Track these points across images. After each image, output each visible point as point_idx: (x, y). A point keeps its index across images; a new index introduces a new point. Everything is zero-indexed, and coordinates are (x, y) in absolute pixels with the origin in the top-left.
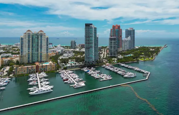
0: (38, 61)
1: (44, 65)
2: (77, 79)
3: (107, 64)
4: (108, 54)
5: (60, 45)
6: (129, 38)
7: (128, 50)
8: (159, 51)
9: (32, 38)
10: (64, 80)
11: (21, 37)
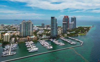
0: (28, 36)
1: (31, 37)
2: (48, 45)
3: (62, 37)
4: (62, 31)
5: (36, 26)
6: (73, 22)
7: (72, 29)
8: (89, 29)
9: (26, 24)
10: (42, 45)
11: (20, 24)
